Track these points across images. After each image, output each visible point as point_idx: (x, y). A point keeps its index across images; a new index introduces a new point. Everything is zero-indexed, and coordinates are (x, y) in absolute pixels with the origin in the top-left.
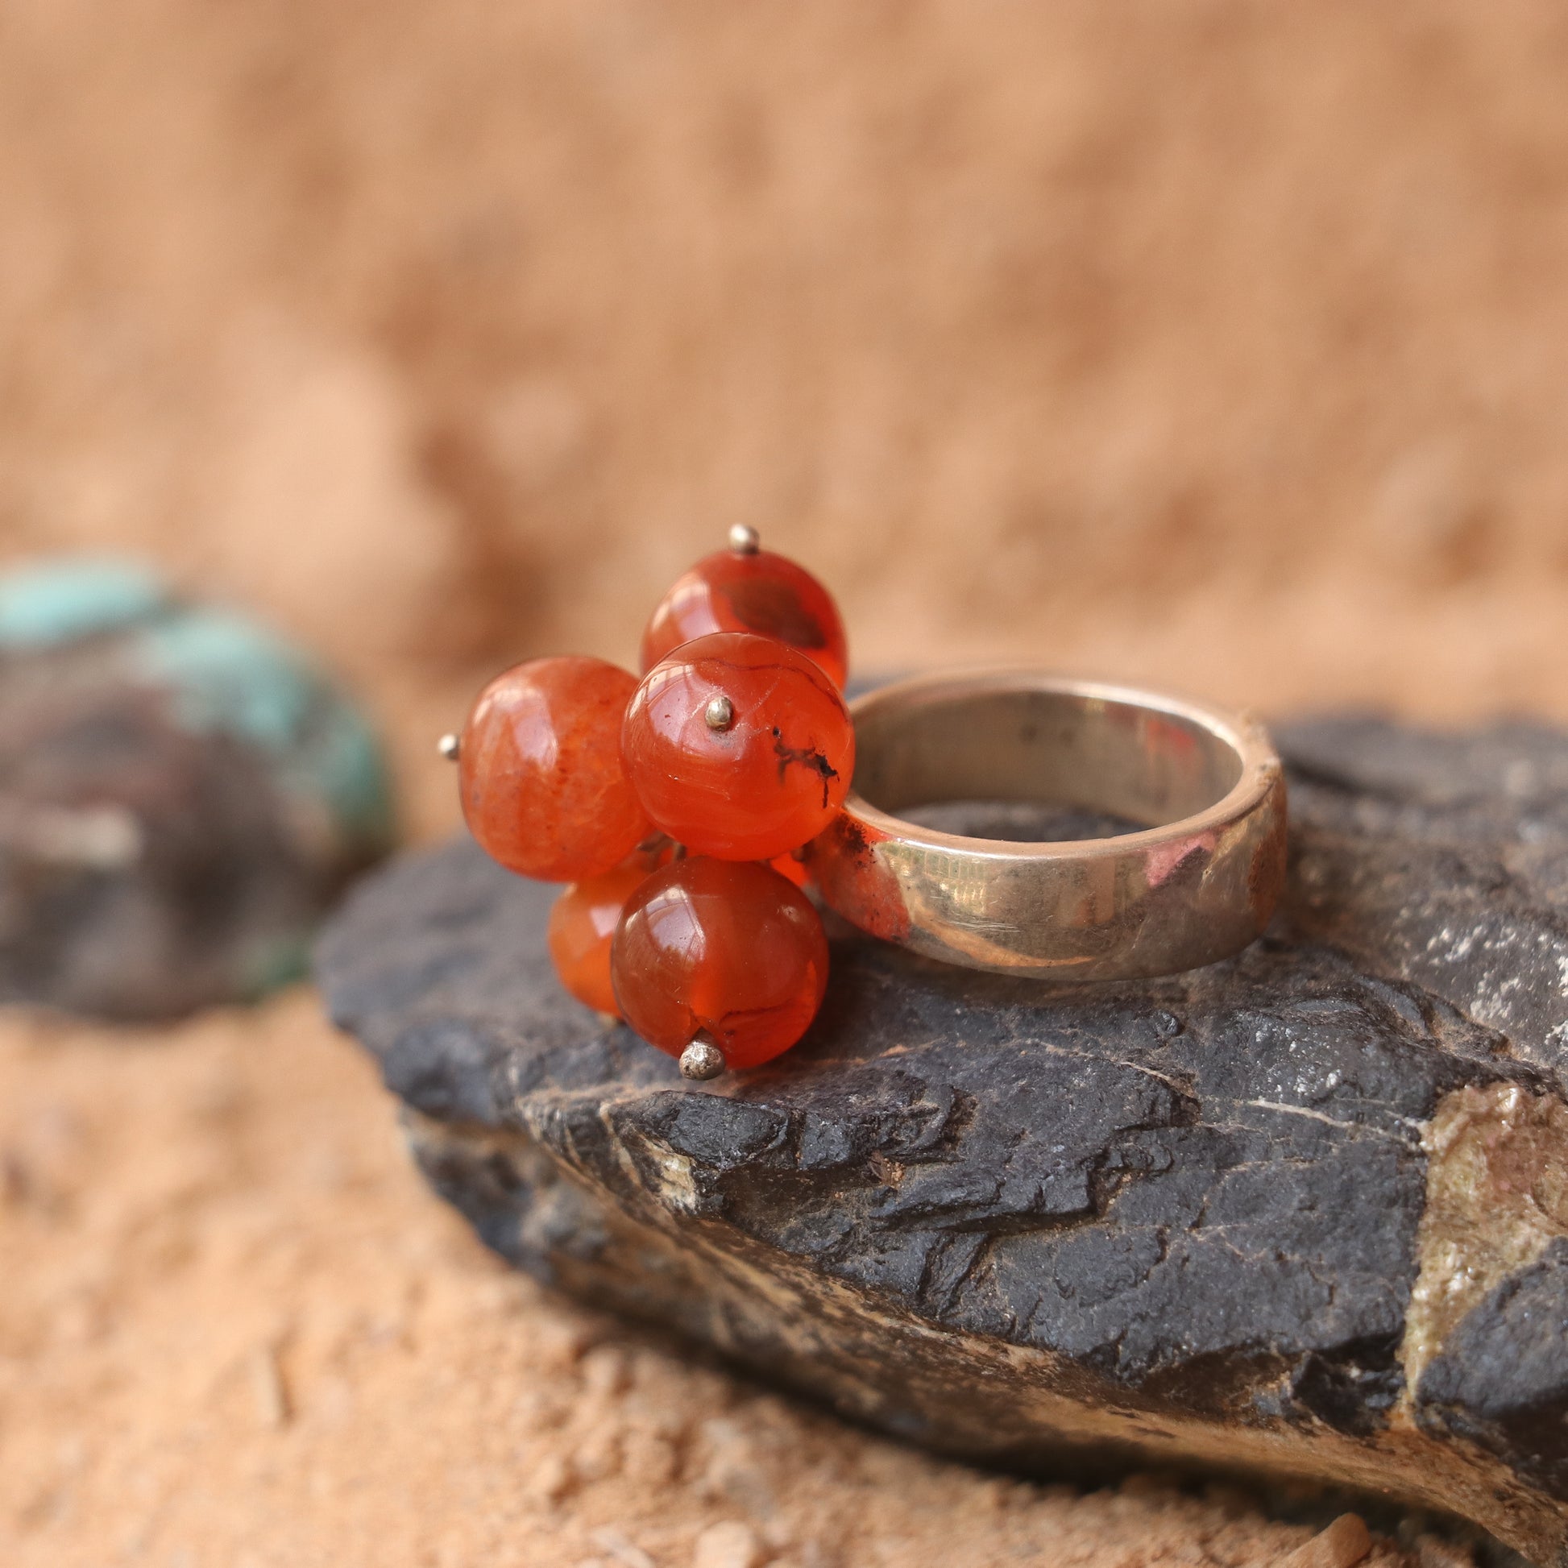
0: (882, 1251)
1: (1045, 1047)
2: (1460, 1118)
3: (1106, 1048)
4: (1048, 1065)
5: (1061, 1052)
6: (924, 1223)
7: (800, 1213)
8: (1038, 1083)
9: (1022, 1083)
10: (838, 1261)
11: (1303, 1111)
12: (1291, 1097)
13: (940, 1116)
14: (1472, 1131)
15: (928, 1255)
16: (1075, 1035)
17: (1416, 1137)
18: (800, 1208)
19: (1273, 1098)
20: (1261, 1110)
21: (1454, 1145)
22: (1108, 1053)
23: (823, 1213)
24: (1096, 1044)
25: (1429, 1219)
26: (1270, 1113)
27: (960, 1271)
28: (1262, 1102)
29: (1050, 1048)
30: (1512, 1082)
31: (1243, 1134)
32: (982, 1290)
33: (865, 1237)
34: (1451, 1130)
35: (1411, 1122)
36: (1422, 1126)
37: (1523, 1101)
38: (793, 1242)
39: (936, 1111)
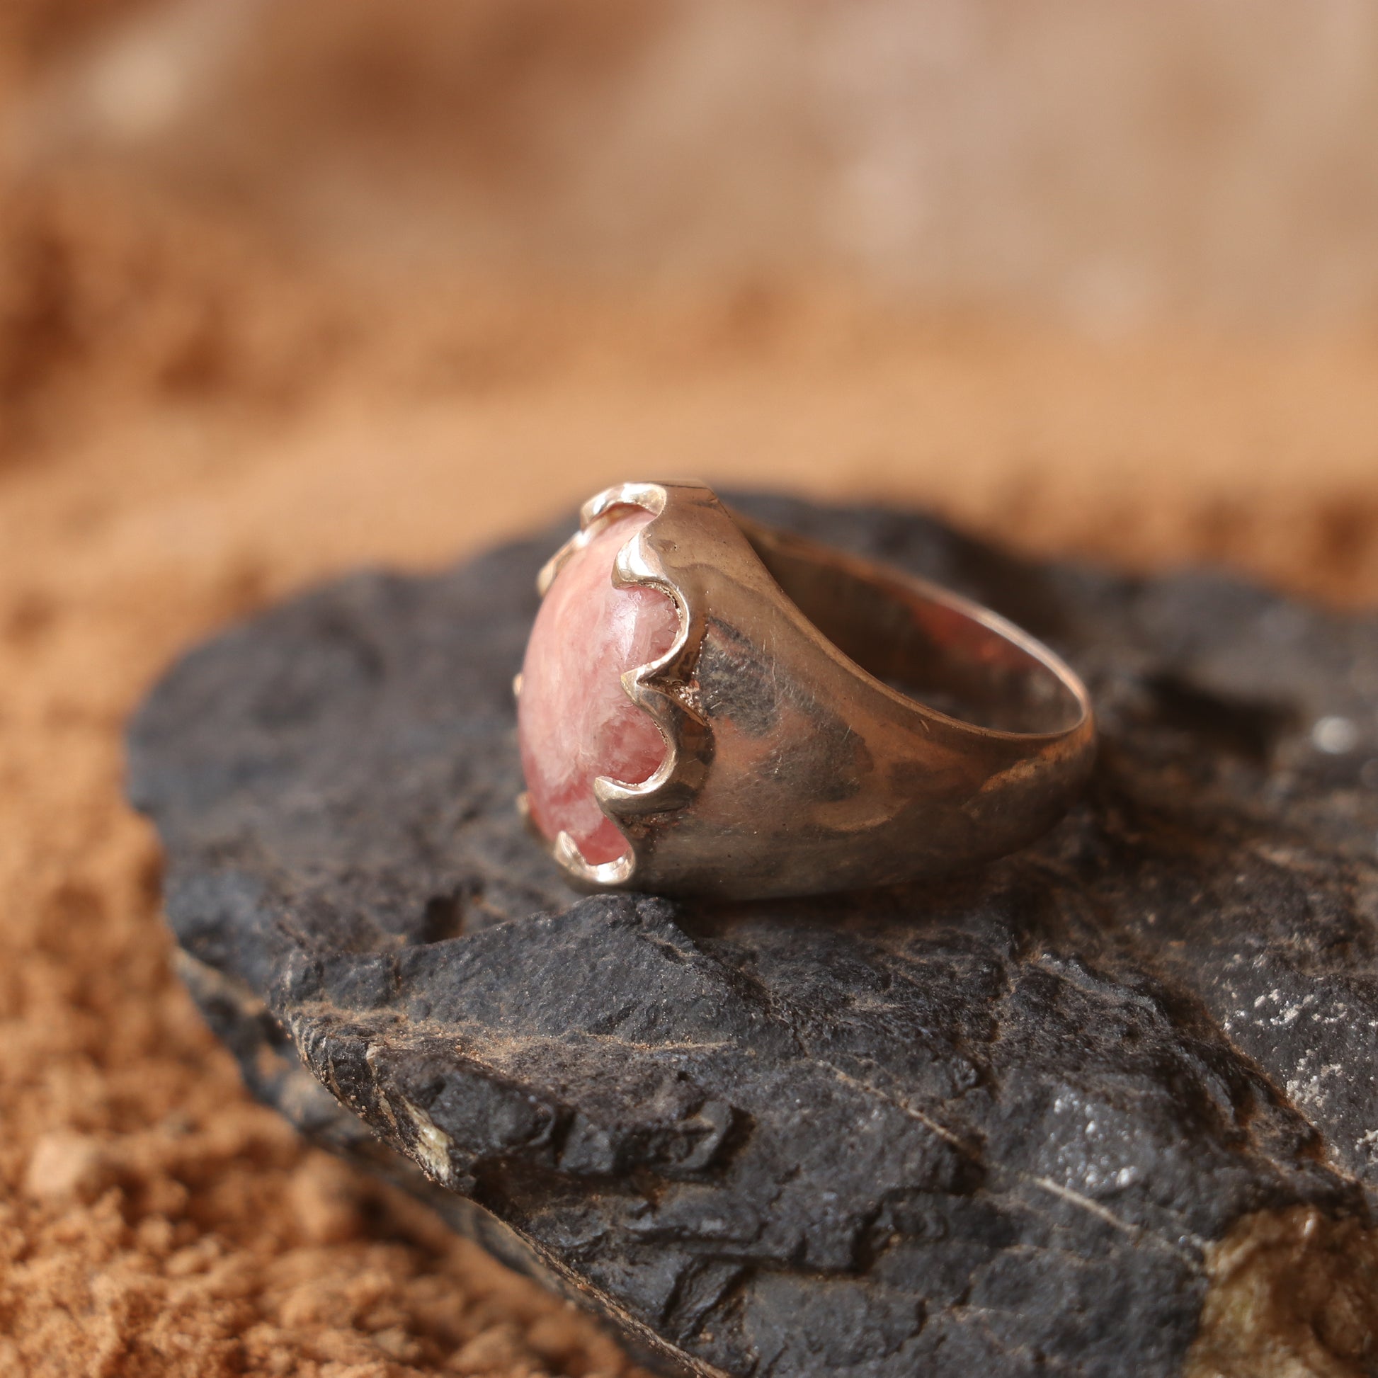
0: (633, 1263)
1: (835, 1073)
2: (1249, 1244)
3: (899, 1088)
4: (836, 1095)
5: (852, 1083)
6: (679, 1245)
7: (555, 1205)
8: (821, 1116)
9: (806, 1111)
10: (585, 1261)
11: (1089, 1204)
12: (1079, 1185)
13: (714, 1138)
14: (1261, 1259)
15: (680, 1278)
16: (869, 1067)
17: (1200, 1257)
18: (554, 1200)
19: (1061, 1182)
20: (1046, 1192)
21: (1238, 1273)
22: (900, 1093)
23: (578, 1211)
24: (889, 1081)
25: (1200, 1347)
26: (1055, 1198)
27: (709, 1301)
28: (1048, 1183)
29: (841, 1076)
30: (1311, 1207)
31: (1023, 1215)
32: (729, 1324)
33: (617, 1245)
34: (1238, 1254)
35: (1197, 1241)
36: (1209, 1246)
37: (1321, 1227)
38: (543, 1231)
39: (710, 1130)
